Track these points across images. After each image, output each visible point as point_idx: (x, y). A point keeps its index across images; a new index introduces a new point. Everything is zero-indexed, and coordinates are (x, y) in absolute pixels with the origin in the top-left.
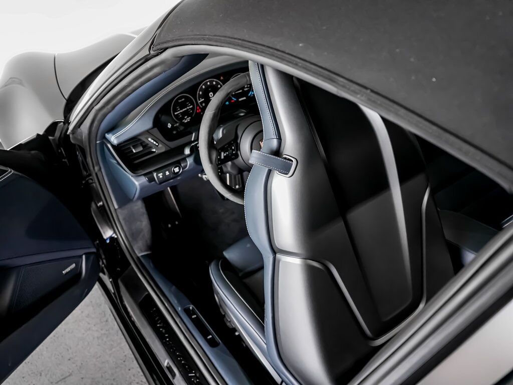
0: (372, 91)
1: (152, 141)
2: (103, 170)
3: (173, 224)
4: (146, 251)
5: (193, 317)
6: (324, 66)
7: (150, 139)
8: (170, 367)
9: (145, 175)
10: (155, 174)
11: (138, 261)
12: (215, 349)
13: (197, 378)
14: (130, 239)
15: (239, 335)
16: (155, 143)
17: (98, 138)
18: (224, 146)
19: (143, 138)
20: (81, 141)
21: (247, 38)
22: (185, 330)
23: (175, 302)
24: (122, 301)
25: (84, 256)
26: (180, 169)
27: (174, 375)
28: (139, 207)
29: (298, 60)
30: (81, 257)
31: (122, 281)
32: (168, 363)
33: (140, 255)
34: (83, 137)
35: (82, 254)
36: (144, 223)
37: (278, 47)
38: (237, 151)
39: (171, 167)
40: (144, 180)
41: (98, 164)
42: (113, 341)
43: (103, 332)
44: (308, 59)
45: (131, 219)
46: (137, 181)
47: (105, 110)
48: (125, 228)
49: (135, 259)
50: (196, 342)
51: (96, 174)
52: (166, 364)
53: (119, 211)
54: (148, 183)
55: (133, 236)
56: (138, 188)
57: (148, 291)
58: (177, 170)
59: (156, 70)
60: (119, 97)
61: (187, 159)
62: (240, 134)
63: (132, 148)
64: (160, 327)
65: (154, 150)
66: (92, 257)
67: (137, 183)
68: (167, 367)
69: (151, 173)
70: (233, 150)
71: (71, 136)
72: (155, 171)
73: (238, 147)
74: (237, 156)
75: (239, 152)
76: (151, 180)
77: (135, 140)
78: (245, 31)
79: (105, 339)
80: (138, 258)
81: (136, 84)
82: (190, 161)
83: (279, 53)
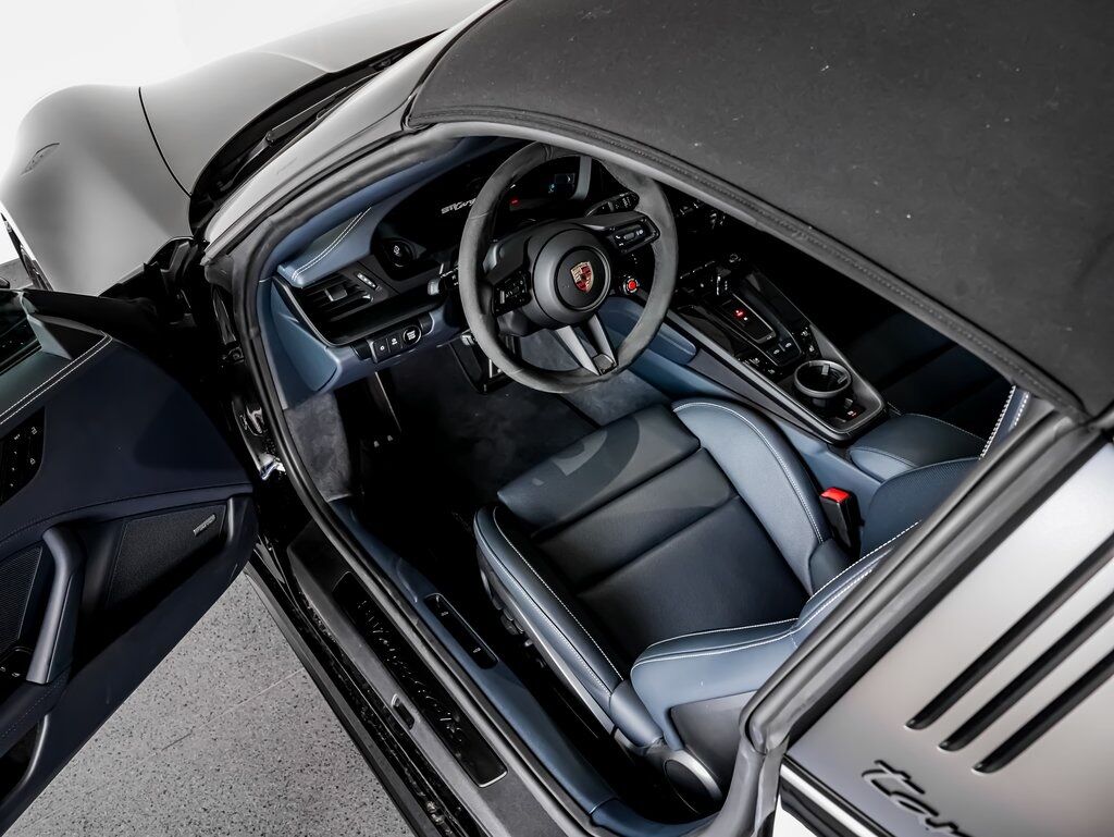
0: (814, 228)
1: (365, 280)
2: (264, 334)
3: (383, 441)
4: (342, 492)
5: (443, 614)
6: (736, 183)
7: (361, 276)
8: (402, 706)
9: (352, 345)
10: (371, 344)
11: (327, 512)
12: (490, 671)
13: (457, 725)
14: (310, 470)
15: (532, 646)
16: (370, 283)
17: (264, 273)
18: (503, 281)
19: (348, 275)
20: (228, 279)
21: (598, 122)
22: (429, 638)
23: (406, 586)
24: (296, 589)
25: (231, 501)
26: (417, 334)
27: (410, 722)
28: (326, 405)
29: (693, 170)
30: (225, 502)
31: (296, 550)
32: (398, 700)
33: (328, 500)
34: (235, 272)
35: (226, 497)
36: (335, 439)
37: (657, 145)
38: (529, 288)
39: (400, 331)
40: (350, 354)
41: (256, 324)
42: (270, 669)
43: (250, 651)
44: (708, 168)
45: (312, 429)
46: (338, 356)
47: (290, 223)
48: (300, 448)
49: (320, 507)
50: (451, 660)
51: (251, 342)
52: (393, 703)
53: (289, 414)
54: (358, 361)
55: (316, 463)
56: (340, 370)
57: (351, 568)
58: (411, 335)
59: (407, 159)
60: (325, 201)
61: (431, 315)
62: (532, 257)
63: (327, 292)
64: (379, 635)
65: (368, 297)
66: (245, 504)
67: (337, 361)
68: (395, 707)
69: (363, 341)
70: (522, 287)
71: (206, 269)
72: (371, 337)
73: (530, 283)
74: (528, 298)
75: (532, 291)
76: (364, 354)
77: (334, 279)
78: (596, 110)
79: (252, 665)
80: (326, 505)
81: (362, 180)
82: (436, 317)
83: (659, 155)
